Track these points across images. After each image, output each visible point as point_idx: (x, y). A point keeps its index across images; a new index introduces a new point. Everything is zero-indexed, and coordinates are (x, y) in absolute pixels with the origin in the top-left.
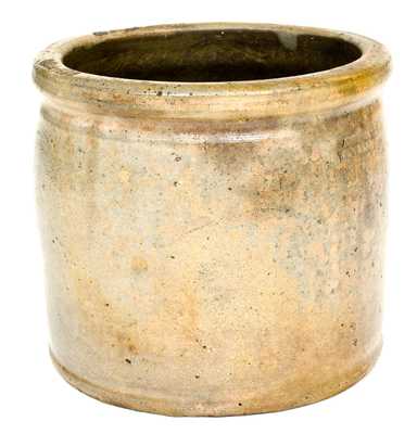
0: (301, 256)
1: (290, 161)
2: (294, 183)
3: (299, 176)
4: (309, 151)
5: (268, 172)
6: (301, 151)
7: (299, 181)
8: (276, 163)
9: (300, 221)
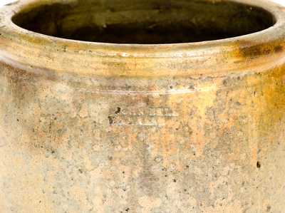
0: (64, 196)
1: (60, 111)
2: (60, 130)
3: (66, 126)
4: (79, 107)
5: (42, 115)
6: (71, 105)
7: (66, 130)
8: (50, 109)
9: (63, 165)
